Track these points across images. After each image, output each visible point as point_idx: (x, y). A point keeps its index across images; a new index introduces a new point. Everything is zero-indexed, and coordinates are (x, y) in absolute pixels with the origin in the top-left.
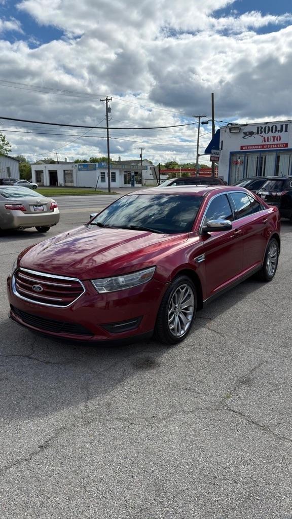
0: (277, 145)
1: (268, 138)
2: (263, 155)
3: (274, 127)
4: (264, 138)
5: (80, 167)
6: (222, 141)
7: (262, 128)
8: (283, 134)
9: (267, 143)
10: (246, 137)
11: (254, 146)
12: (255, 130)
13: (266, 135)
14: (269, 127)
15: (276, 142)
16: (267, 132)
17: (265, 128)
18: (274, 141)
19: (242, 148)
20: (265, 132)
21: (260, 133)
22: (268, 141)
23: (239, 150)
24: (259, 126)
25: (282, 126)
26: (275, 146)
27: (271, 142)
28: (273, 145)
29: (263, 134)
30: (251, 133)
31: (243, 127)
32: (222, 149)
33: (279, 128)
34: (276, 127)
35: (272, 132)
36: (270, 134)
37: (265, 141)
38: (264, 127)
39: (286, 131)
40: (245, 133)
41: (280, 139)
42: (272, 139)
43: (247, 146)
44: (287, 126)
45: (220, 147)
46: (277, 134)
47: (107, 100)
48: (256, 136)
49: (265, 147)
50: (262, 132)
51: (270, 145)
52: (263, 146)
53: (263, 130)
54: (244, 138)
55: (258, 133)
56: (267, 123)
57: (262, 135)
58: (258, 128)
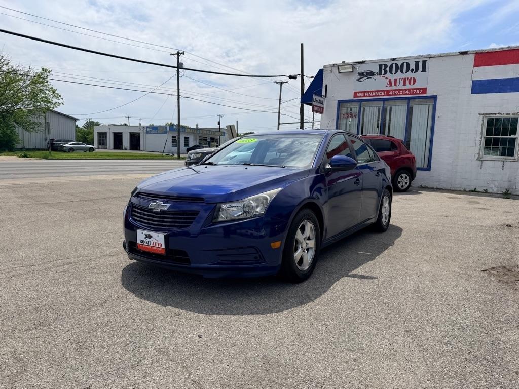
0: (409, 90)
1: (396, 80)
2: (388, 105)
3: (405, 64)
4: (390, 80)
5: (148, 130)
6: (326, 85)
7: (386, 66)
8: (419, 75)
9: (394, 87)
10: (362, 80)
11: (375, 91)
12: (376, 70)
13: (392, 77)
14: (397, 65)
15: (408, 86)
16: (394, 72)
17: (391, 66)
18: (405, 84)
19: (355, 94)
20: (391, 72)
21: (383, 73)
22: (395, 85)
23: (351, 97)
24: (383, 63)
25: (417, 63)
26: (407, 92)
27: (401, 87)
28: (403, 90)
29: (388, 75)
30: (370, 74)
31: (357, 66)
32: (326, 97)
33: (413, 66)
34: (408, 65)
35: (402, 72)
36: (399, 75)
37: (391, 85)
38: (389, 65)
39: (424, 70)
40: (361, 74)
41: (414, 83)
42: (402, 82)
43: (364, 92)
44: (424, 63)
45: (324, 93)
46: (409, 75)
47: (178, 54)
48: (378, 78)
49: (391, 93)
50: (386, 73)
51: (399, 90)
52: (388, 92)
53: (388, 69)
54: (358, 80)
55: (380, 73)
56: (394, 59)
57: (386, 76)
58: (380, 66)
